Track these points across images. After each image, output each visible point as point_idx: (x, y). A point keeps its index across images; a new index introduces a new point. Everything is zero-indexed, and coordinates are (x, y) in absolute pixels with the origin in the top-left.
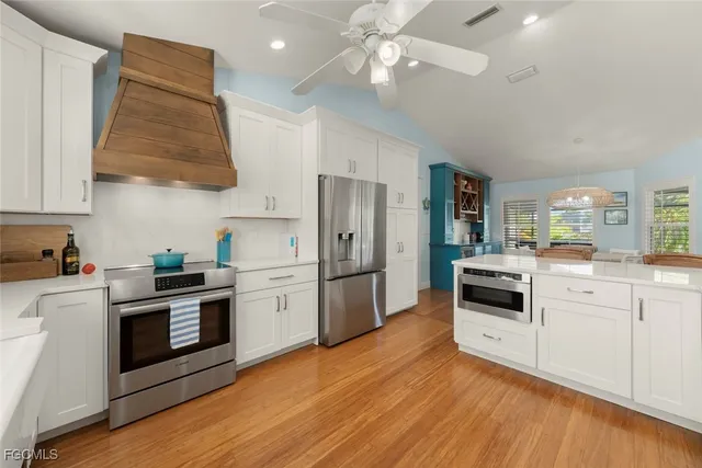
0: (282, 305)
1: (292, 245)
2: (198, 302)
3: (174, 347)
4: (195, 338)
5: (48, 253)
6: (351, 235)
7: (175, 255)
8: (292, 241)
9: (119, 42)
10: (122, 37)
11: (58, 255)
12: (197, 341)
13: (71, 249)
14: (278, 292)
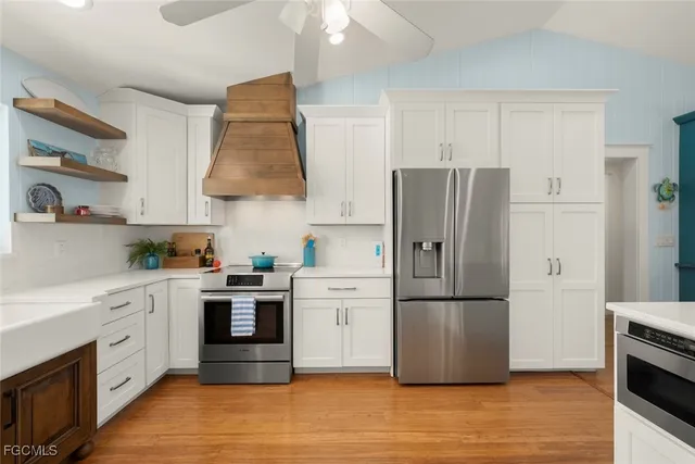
0: (343, 319)
1: (378, 254)
2: (252, 300)
3: (233, 335)
4: (249, 331)
5: (198, 251)
6: (438, 246)
7: (267, 258)
8: (378, 250)
9: (223, 94)
10: (225, 91)
11: (203, 252)
12: (250, 334)
13: (210, 249)
14: (338, 304)
